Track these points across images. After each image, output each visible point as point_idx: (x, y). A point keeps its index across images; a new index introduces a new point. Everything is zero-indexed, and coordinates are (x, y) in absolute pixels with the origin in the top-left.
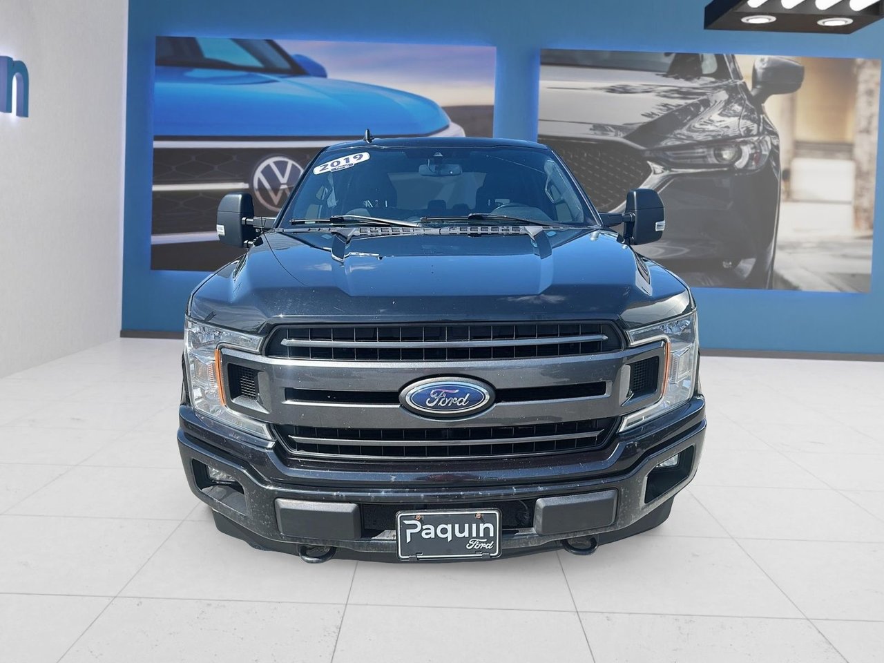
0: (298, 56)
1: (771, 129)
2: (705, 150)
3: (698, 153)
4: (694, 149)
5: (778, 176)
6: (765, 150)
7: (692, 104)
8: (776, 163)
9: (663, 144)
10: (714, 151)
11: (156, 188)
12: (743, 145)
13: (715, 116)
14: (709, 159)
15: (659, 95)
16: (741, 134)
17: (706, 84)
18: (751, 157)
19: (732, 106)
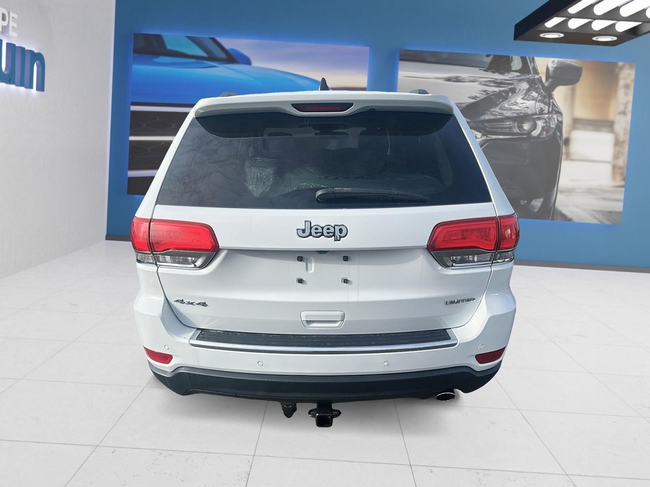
0: (232, 49)
1: (557, 110)
2: (511, 123)
3: (506, 125)
4: (503, 122)
5: (561, 143)
6: (553, 125)
7: (503, 91)
8: (560, 133)
9: (483, 118)
10: (518, 124)
11: (132, 138)
12: (538, 120)
13: (519, 100)
14: (514, 129)
15: (481, 84)
16: (536, 113)
17: (514, 77)
18: (543, 129)
19: (531, 93)
